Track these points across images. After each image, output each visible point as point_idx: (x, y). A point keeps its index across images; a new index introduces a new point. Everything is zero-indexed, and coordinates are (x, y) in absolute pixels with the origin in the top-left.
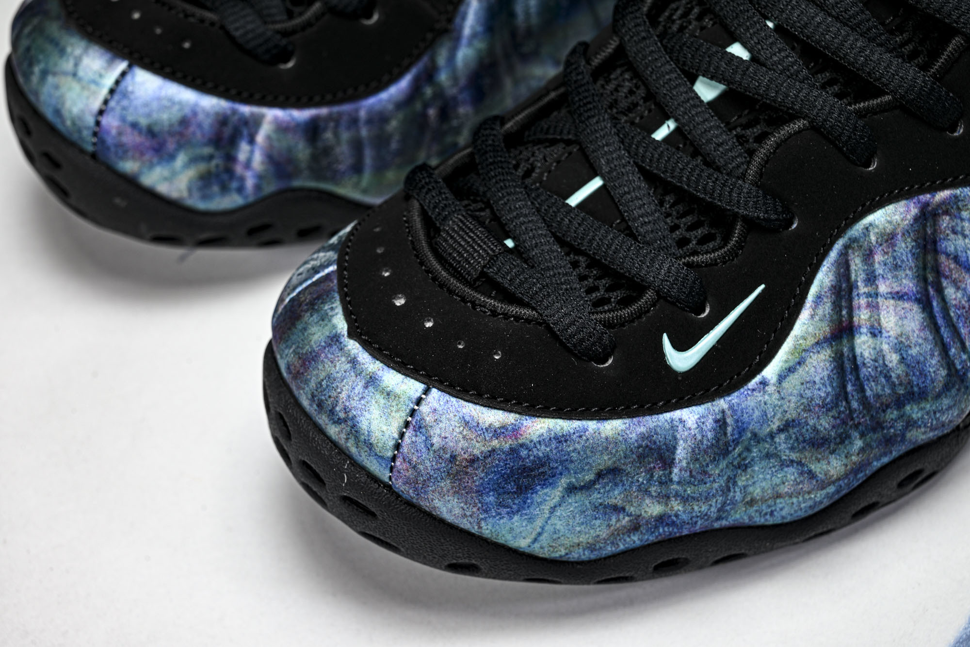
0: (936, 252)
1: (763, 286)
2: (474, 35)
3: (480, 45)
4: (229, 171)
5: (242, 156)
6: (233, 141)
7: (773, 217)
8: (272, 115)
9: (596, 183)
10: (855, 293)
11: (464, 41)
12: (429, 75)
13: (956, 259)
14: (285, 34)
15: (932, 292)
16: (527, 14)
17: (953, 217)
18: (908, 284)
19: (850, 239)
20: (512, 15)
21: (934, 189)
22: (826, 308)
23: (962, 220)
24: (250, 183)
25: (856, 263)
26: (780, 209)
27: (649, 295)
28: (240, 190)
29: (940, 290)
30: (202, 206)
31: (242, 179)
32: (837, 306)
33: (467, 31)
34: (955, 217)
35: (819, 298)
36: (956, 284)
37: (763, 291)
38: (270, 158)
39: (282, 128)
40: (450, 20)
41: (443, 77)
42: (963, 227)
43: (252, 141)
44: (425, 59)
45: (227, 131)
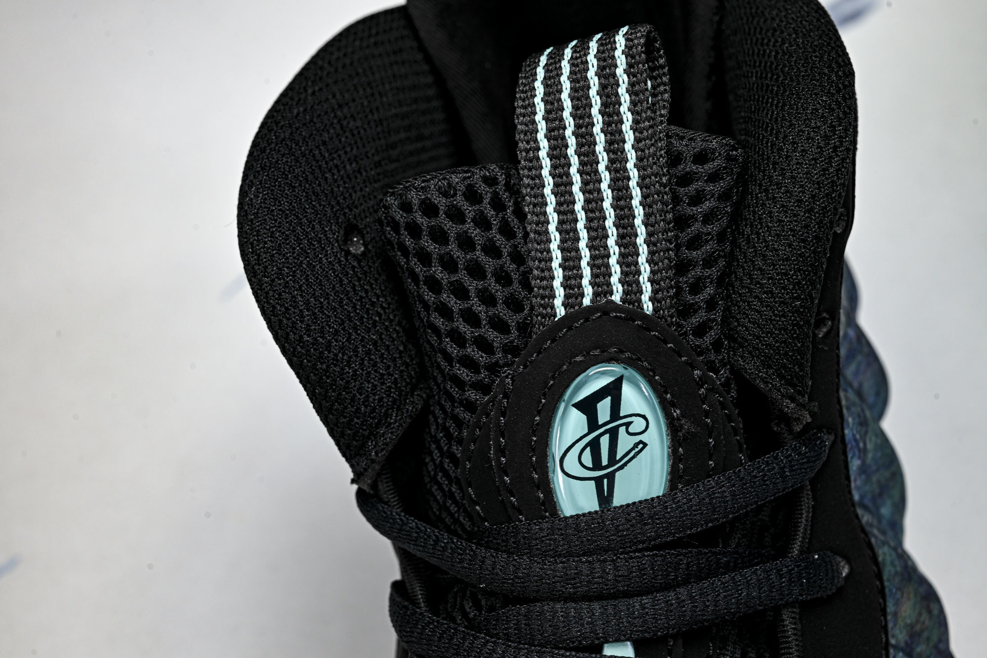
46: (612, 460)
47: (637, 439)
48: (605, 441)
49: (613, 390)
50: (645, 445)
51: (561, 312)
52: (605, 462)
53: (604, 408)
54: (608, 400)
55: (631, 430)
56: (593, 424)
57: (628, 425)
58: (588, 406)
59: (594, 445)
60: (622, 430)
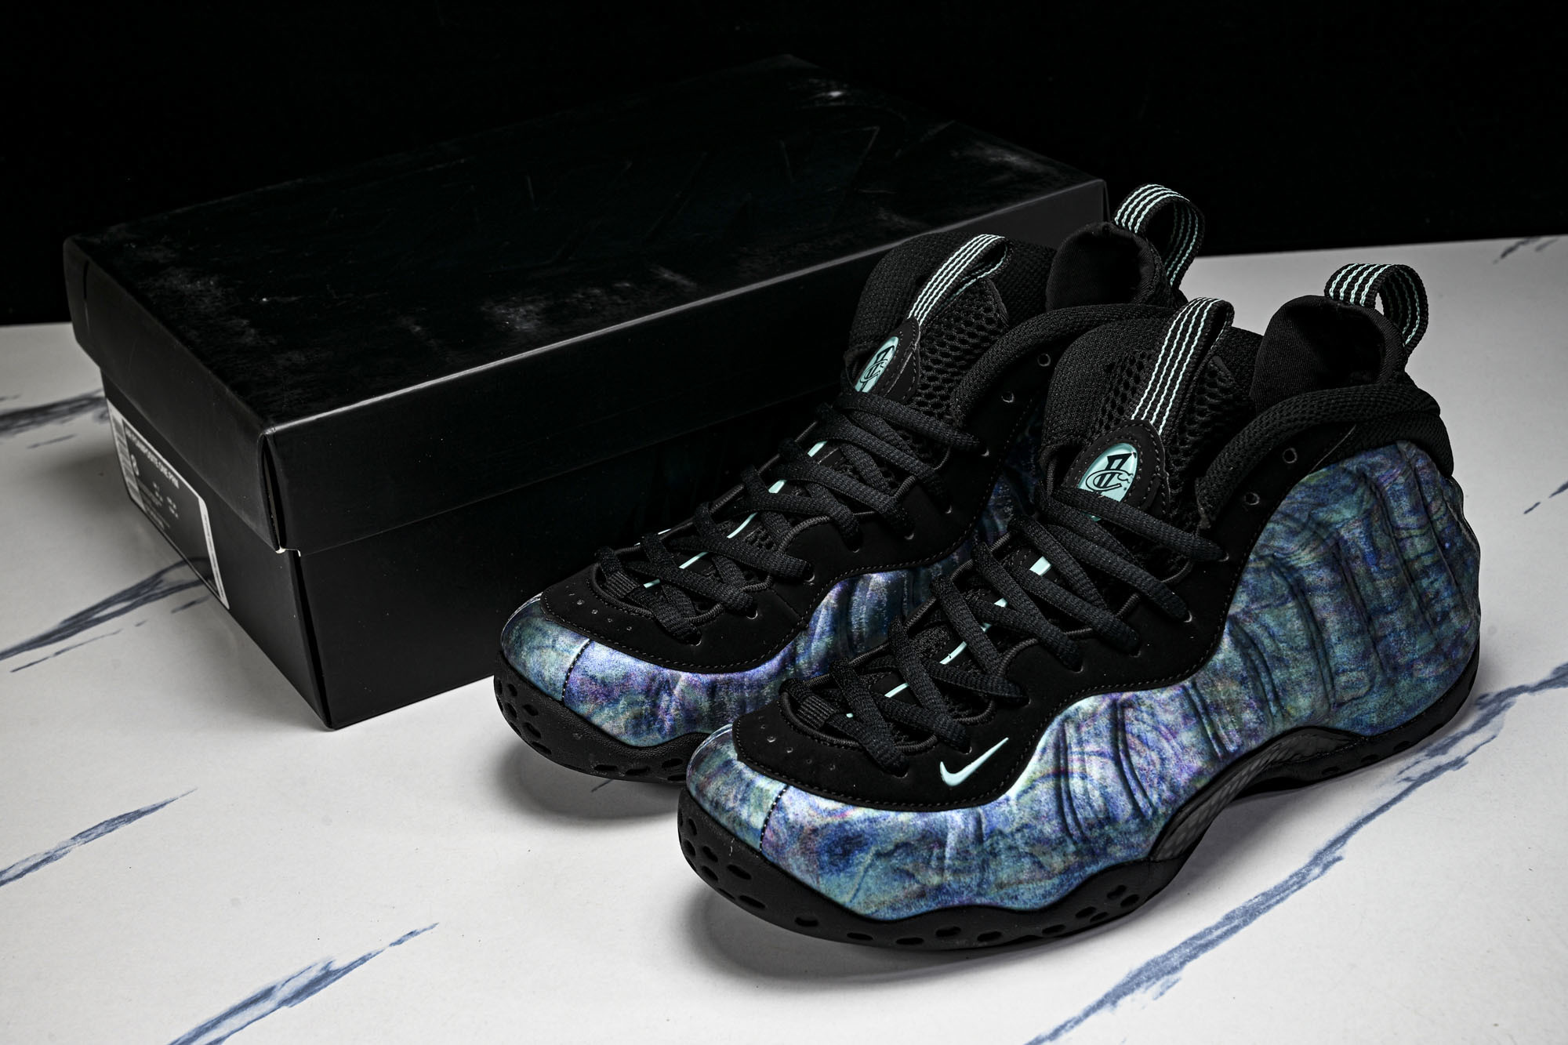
0: (1124, 731)
1: (1007, 739)
2: (823, 633)
3: (827, 640)
4: (654, 715)
5: (663, 705)
6: (658, 693)
7: (1014, 696)
8: (684, 676)
9: (903, 686)
10: (1069, 751)
11: (816, 636)
12: (792, 658)
13: (1139, 737)
14: (696, 624)
15: (1122, 756)
16: (860, 624)
17: (1136, 709)
18: (1106, 747)
19: (1065, 716)
20: (849, 624)
21: (1122, 690)
22: (1050, 755)
23: (1142, 712)
24: (667, 724)
25: (1070, 731)
26: (1019, 692)
27: (933, 739)
28: (660, 730)
29: (1128, 757)
30: (633, 742)
31: (663, 721)
32: (1057, 756)
33: (818, 630)
34: (1137, 709)
35: (1044, 750)
36: (1138, 753)
37: (1007, 741)
38: (682, 706)
39: (692, 686)
40: (807, 621)
41: (802, 662)
42: (1143, 716)
43: (670, 694)
44: (789, 646)
45: (655, 686)
46: (1105, 486)
47: (1119, 482)
48: (1108, 476)
49: (1125, 457)
50: (1121, 486)
51: (1133, 418)
52: (1102, 485)
53: (1117, 462)
54: (1119, 461)
55: (1120, 477)
56: (1108, 468)
57: (1120, 474)
58: (1111, 459)
59: (1103, 476)
60: (1117, 475)
